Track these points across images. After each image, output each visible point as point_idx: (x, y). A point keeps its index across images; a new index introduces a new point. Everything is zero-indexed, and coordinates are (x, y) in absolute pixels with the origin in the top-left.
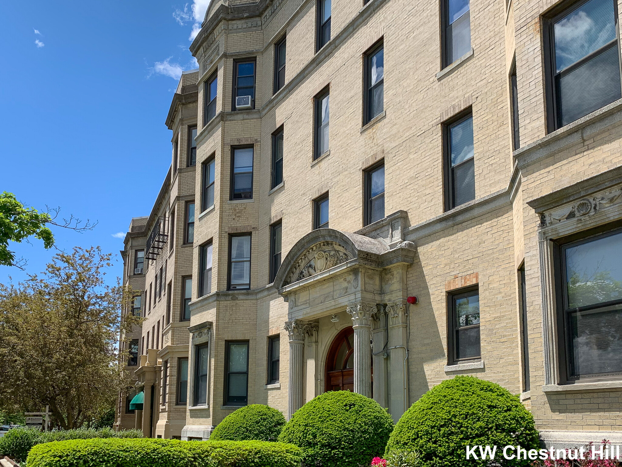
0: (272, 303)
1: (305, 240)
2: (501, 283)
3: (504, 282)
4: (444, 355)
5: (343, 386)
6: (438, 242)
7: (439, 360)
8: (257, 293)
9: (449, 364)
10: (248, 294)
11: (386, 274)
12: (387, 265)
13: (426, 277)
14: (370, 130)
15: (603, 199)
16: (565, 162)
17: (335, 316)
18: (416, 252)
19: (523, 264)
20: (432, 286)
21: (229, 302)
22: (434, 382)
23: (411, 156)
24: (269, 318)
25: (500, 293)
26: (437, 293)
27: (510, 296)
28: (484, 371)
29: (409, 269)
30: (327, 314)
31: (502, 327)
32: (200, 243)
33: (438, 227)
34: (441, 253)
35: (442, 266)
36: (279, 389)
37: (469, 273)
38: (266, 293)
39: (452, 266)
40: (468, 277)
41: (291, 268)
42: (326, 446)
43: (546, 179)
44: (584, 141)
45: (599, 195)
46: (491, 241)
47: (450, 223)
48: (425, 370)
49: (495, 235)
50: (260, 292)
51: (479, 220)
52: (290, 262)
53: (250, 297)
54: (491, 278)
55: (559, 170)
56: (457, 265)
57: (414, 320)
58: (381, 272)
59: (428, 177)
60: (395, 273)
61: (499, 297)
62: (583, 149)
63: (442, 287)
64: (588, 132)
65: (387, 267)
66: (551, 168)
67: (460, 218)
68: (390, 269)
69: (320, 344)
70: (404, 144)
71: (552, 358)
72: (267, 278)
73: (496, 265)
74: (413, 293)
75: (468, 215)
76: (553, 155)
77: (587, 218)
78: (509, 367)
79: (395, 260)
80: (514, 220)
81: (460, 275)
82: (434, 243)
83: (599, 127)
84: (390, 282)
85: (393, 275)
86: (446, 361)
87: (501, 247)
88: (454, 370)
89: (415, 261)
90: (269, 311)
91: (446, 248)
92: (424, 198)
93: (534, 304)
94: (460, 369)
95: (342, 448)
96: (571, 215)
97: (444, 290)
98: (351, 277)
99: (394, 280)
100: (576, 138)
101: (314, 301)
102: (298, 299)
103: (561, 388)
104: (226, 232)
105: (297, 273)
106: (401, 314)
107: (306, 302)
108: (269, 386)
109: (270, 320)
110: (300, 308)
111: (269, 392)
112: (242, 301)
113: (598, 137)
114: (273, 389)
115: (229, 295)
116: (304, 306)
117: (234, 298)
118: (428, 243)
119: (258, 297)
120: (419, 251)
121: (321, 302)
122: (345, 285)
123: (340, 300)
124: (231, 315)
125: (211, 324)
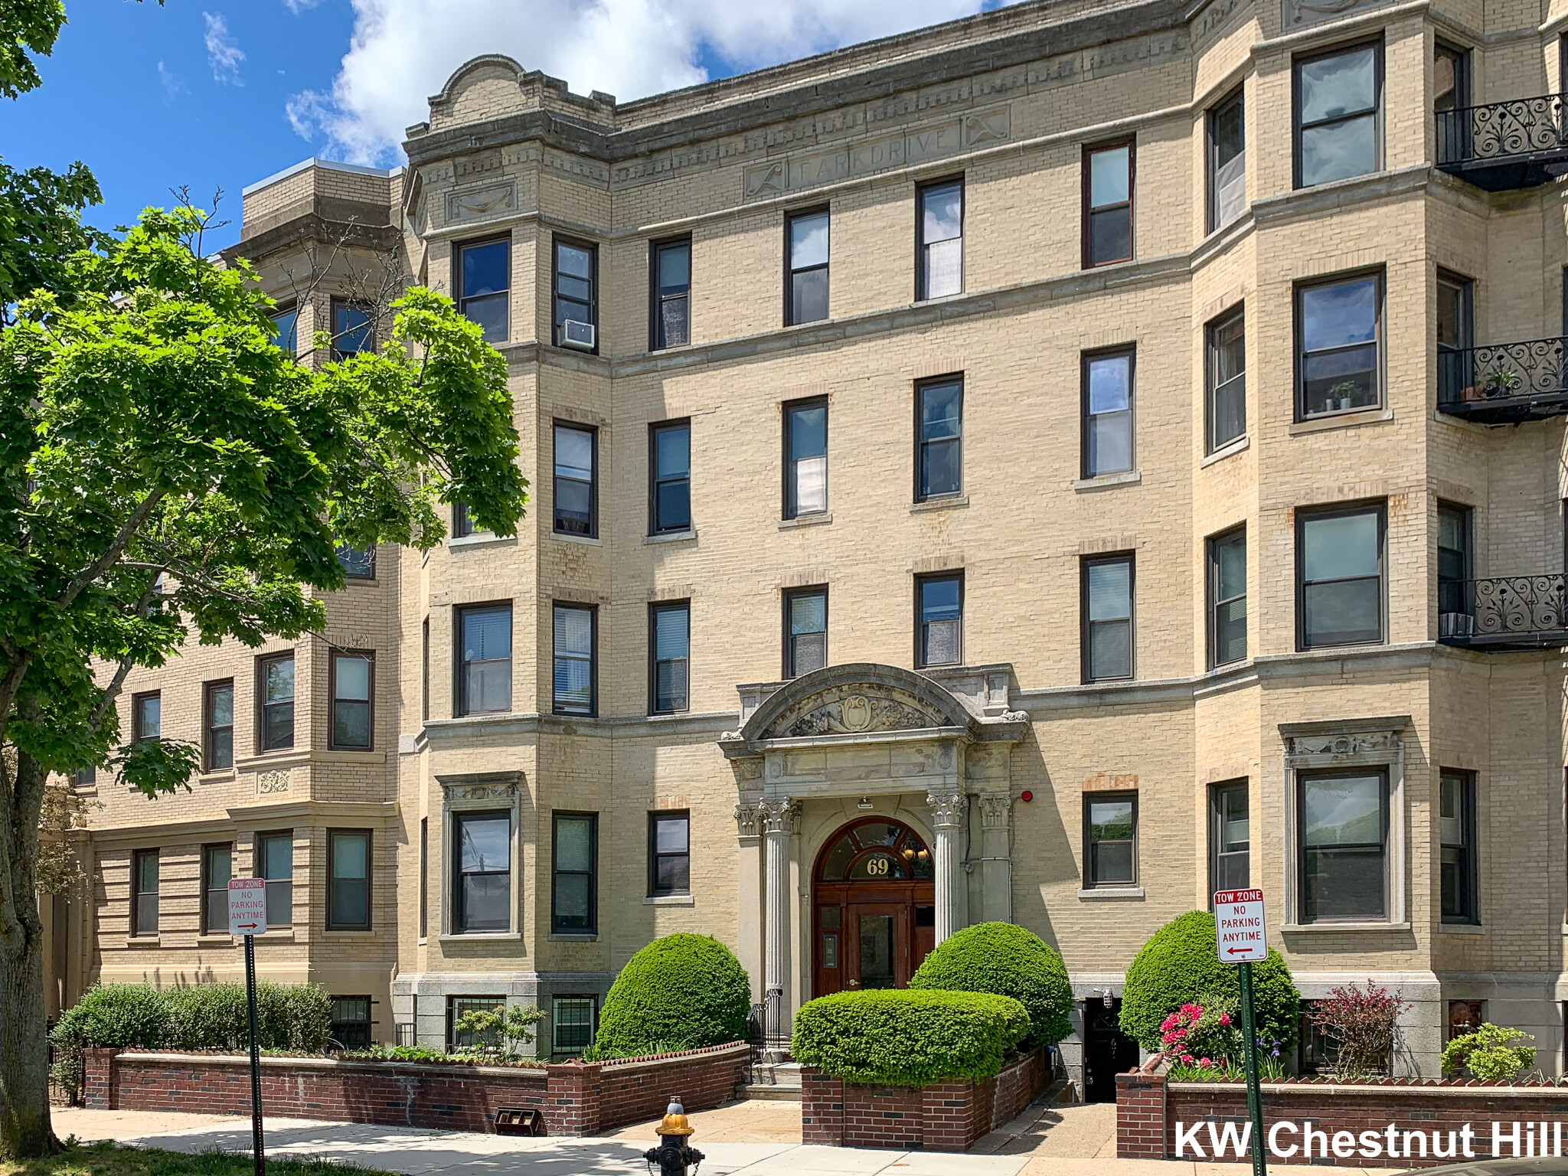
0: (662, 750)
1: (834, 673)
2: (1173, 793)
3: (1178, 793)
4: (1077, 876)
5: (847, 906)
6: (1071, 722)
7: (1068, 881)
8: (613, 726)
9: (1086, 887)
11: (976, 751)
12: (988, 740)
13: (1048, 767)
14: (934, 515)
15: (1364, 741)
16: (1318, 688)
18: (1029, 728)
20: (1058, 781)
21: (558, 737)
23: (1022, 585)
24: (654, 778)
25: (1172, 806)
26: (1067, 791)
28: (1144, 900)
29: (1016, 750)
31: (1173, 850)
33: (1074, 701)
34: (1075, 738)
35: (1077, 756)
36: (687, 905)
37: (1123, 773)
38: (643, 730)
39: (1096, 759)
40: (1120, 779)
41: (785, 710)
43: (1294, 700)
44: (1343, 673)
45: (1360, 737)
46: (1160, 739)
47: (1096, 701)
48: (1043, 893)
49: (1167, 733)
51: (1143, 708)
53: (599, 732)
54: (1158, 786)
55: (1310, 694)
56: (1103, 759)
57: (1022, 824)
58: (969, 746)
59: (1054, 625)
60: (994, 751)
62: (1341, 681)
63: (1076, 785)
64: (1350, 665)
65: (986, 742)
66: (1301, 690)
67: (1111, 699)
68: (989, 745)
69: (805, 838)
70: (1008, 563)
71: (1293, 897)
72: (642, 701)
73: (1167, 771)
74: (1026, 787)
75: (1126, 698)
76: (1305, 676)
77: (1345, 757)
78: (1182, 898)
80: (1200, 721)
81: (1107, 773)
82: (1064, 722)
83: (1364, 664)
84: (983, 764)
85: (989, 754)
86: (1080, 884)
87: (1175, 749)
88: (1094, 895)
89: (1028, 741)
90: (654, 764)
91: (1085, 732)
92: (1047, 654)
94: (1105, 895)
96: (1327, 750)
97: (1080, 790)
98: (936, 751)
99: (993, 762)
100: (1335, 667)
101: (840, 772)
102: (793, 764)
103: (1303, 928)
104: (549, 596)
105: (792, 719)
106: (1005, 813)
107: (816, 772)
108: (658, 900)
109: (659, 783)
110: (800, 779)
111: (659, 911)
112: (584, 738)
113: (1359, 675)
114: (670, 906)
115: (559, 723)
116: (812, 778)
117: (569, 731)
118: (1051, 719)
119: (615, 734)
120: (1034, 727)
121: (859, 778)
122: (920, 759)
123: (908, 781)
124: (563, 762)
125: (521, 775)
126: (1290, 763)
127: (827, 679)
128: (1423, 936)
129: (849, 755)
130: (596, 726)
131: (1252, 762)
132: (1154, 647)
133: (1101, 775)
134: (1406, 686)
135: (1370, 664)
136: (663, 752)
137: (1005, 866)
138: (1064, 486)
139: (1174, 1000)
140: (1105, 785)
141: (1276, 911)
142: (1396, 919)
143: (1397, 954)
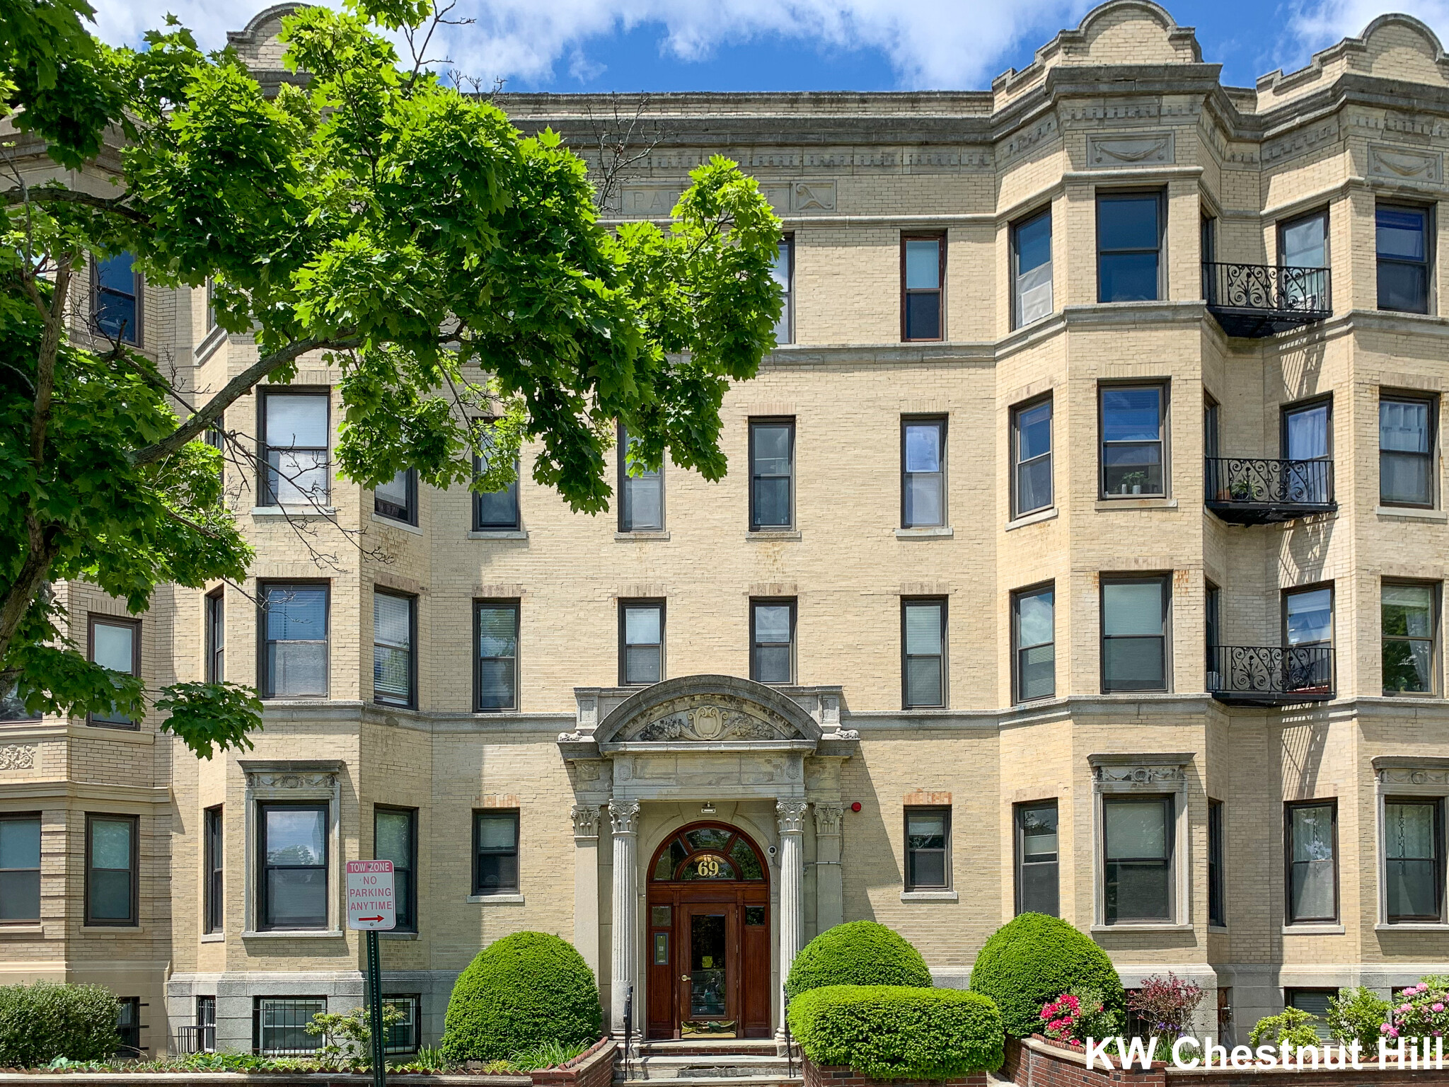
0: (493, 748)
2: (981, 809)
3: (984, 809)
4: (899, 879)
6: (893, 743)
7: (890, 885)
8: (434, 721)
9: (907, 890)
13: (874, 781)
14: (769, 545)
15: (1157, 773)
20: (883, 794)
21: (380, 727)
22: (884, 910)
23: (849, 617)
24: (480, 776)
25: (980, 821)
26: (890, 804)
28: (958, 903)
29: (845, 765)
33: (897, 724)
34: (897, 756)
35: (898, 773)
36: (520, 904)
37: (938, 790)
38: (468, 727)
39: (915, 776)
40: (936, 795)
41: (638, 715)
43: (1099, 735)
44: (1139, 714)
45: (1154, 769)
46: (971, 761)
47: (916, 725)
48: (869, 895)
50: (446, 720)
51: (956, 734)
52: (640, 704)
53: (420, 725)
54: (967, 803)
55: (1112, 731)
56: (921, 777)
57: (851, 831)
59: (878, 656)
60: (828, 765)
62: (1137, 720)
63: (897, 799)
64: (1144, 709)
67: (929, 724)
70: (837, 595)
71: (1101, 902)
72: (467, 697)
73: (976, 790)
74: (855, 798)
75: (942, 724)
77: (1140, 785)
78: (990, 901)
80: (1003, 748)
81: (925, 790)
82: (887, 742)
83: (1154, 708)
84: (817, 775)
85: (824, 768)
86: (901, 887)
87: (983, 771)
88: (915, 898)
90: (481, 761)
91: (904, 753)
92: (872, 681)
94: (925, 897)
96: (1128, 778)
97: (902, 804)
98: (785, 762)
99: (826, 775)
100: (1133, 709)
101: (689, 778)
102: (643, 768)
103: (1109, 928)
104: (370, 580)
105: (642, 723)
106: (838, 822)
107: (666, 776)
108: (486, 898)
109: (486, 780)
110: (650, 782)
111: (486, 910)
112: (405, 731)
113: (1151, 717)
114: (498, 904)
115: (381, 713)
116: (662, 782)
117: (391, 722)
118: (876, 739)
119: (437, 728)
120: (862, 745)
121: (710, 784)
122: (769, 768)
123: (758, 789)
124: (385, 754)
125: (341, 765)
126: (1098, 787)
127: (681, 688)
128: (1202, 936)
129: (700, 761)
130: (417, 719)
131: (1062, 786)
132: (965, 681)
133: (920, 791)
134: (1187, 728)
135: (1160, 708)
136: (491, 751)
137: (837, 870)
138: (887, 532)
139: (1041, 991)
140: (923, 800)
141: (1086, 914)
142: (1181, 921)
143: (1182, 950)
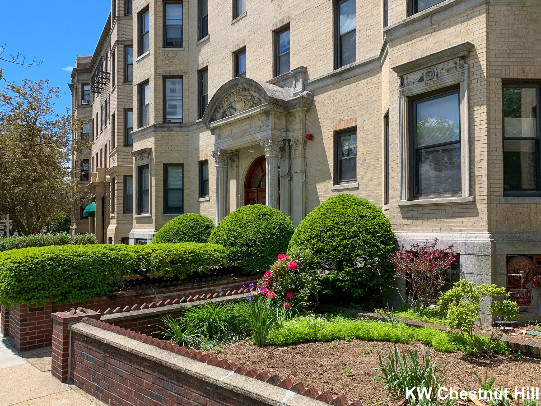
0: (201, 135)
1: (227, 86)
2: (372, 126)
3: (374, 125)
4: (331, 178)
5: (258, 200)
6: (329, 93)
7: (327, 181)
8: (188, 127)
9: (334, 184)
10: (181, 127)
11: (290, 116)
12: (291, 109)
13: (320, 120)
15: (443, 69)
16: (418, 39)
17: (252, 148)
18: (313, 100)
19: (387, 113)
20: (324, 127)
21: (165, 133)
22: (323, 197)
24: (199, 147)
25: (371, 133)
26: (327, 132)
27: (378, 136)
28: (358, 190)
29: (308, 113)
30: (246, 146)
31: (371, 159)
32: (139, 82)
33: (329, 81)
34: (331, 101)
35: (331, 112)
36: (209, 201)
37: (350, 117)
38: (196, 127)
39: (339, 111)
40: (349, 121)
41: (216, 108)
42: (245, 245)
43: (406, 51)
44: (432, 25)
45: (439, 66)
46: (367, 94)
47: (338, 79)
48: (317, 188)
49: (369, 90)
50: (191, 125)
52: (215, 103)
53: (183, 129)
54: (366, 122)
55: (414, 45)
56: (342, 111)
57: (310, 152)
58: (287, 114)
60: (297, 115)
61: (371, 136)
62: (431, 31)
63: (331, 128)
64: (435, 18)
65: (291, 111)
66: (409, 43)
67: (345, 76)
68: (294, 112)
69: (240, 168)
70: (305, 13)
71: (404, 182)
72: (196, 114)
73: (369, 113)
74: (310, 132)
75: (351, 73)
76: (410, 33)
77: (431, 82)
78: (376, 187)
79: (297, 106)
80: (383, 80)
81: (344, 119)
82: (326, 93)
83: (443, 15)
84: (293, 122)
85: (295, 117)
86: (332, 182)
87: (373, 99)
88: (337, 188)
89: (312, 107)
90: (199, 142)
91: (334, 98)
93: (394, 143)
94: (342, 188)
95: (257, 247)
96: (421, 79)
97: (332, 130)
98: (264, 118)
99: (297, 121)
100: (427, 22)
101: (235, 135)
104: (160, 74)
105: (221, 112)
106: (301, 147)
108: (201, 199)
109: (200, 149)
110: (224, 140)
111: (201, 204)
112: (176, 133)
113: (442, 23)
114: (204, 202)
115: (165, 127)
116: (227, 139)
117: (169, 130)
118: (322, 93)
119: (189, 129)
120: (315, 99)
121: (241, 137)
122: (259, 123)
123: (255, 136)
124: (167, 143)
125: (150, 150)
126: (402, 92)
127: (226, 90)
129: (238, 125)
133: (341, 121)
134: (470, 22)
135: (448, 13)
137: (302, 175)
140: (342, 126)
141: (395, 193)
142: (465, 195)
143: (466, 220)
